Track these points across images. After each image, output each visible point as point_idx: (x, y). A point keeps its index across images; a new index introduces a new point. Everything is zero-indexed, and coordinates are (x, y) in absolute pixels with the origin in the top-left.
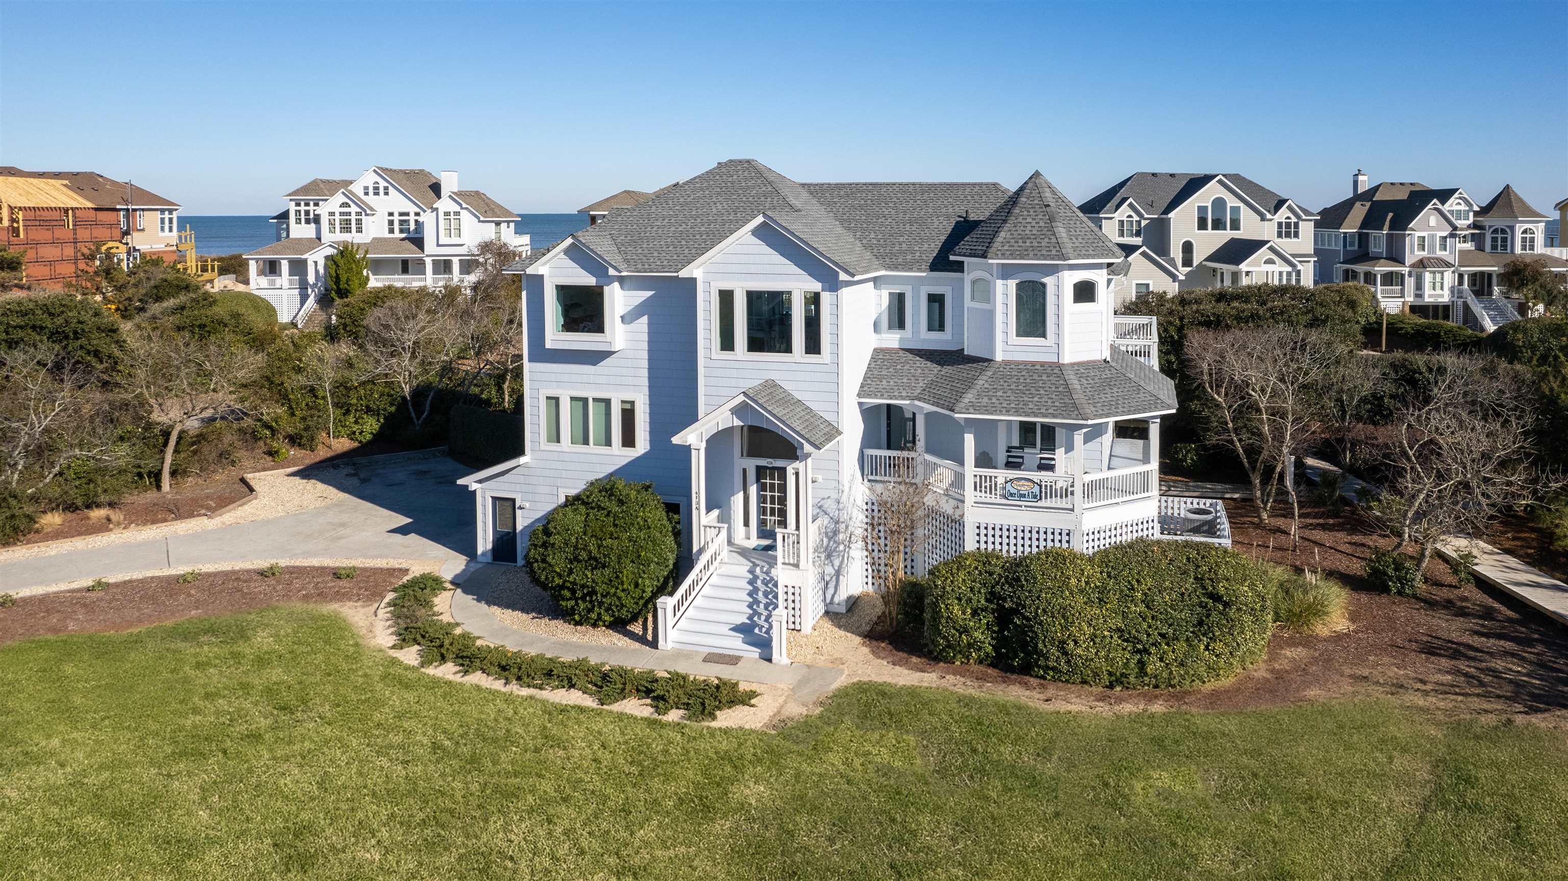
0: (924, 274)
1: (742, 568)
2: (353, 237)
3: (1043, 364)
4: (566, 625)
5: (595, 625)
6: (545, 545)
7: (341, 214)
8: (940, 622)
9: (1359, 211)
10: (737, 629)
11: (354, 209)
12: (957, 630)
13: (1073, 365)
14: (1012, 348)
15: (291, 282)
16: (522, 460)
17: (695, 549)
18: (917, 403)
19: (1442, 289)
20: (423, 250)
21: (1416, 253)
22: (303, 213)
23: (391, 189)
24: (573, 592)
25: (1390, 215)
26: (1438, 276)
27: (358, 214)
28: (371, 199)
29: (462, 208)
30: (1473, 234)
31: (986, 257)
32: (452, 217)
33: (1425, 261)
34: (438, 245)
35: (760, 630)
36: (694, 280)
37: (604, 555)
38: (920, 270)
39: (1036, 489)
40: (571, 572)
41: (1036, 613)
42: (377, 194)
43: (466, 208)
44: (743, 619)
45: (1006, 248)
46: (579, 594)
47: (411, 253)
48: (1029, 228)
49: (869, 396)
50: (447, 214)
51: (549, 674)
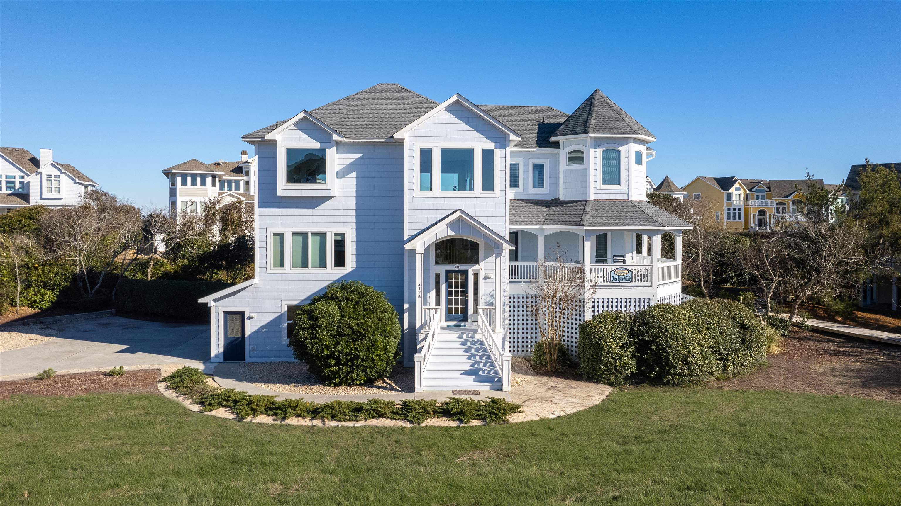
0: (535, 150)
1: (453, 336)
3: (619, 201)
4: (327, 388)
10: (467, 373)
12: (613, 358)
13: (635, 201)
14: (600, 192)
16: (252, 281)
17: (418, 326)
18: (544, 227)
20: (29, 202)
24: (338, 359)
29: (61, 173)
31: (588, 133)
34: (42, 199)
35: (483, 372)
36: (402, 140)
37: (364, 330)
38: (532, 147)
39: (630, 275)
41: (667, 341)
44: (467, 367)
45: (598, 127)
47: (18, 204)
48: (607, 117)
50: (49, 176)
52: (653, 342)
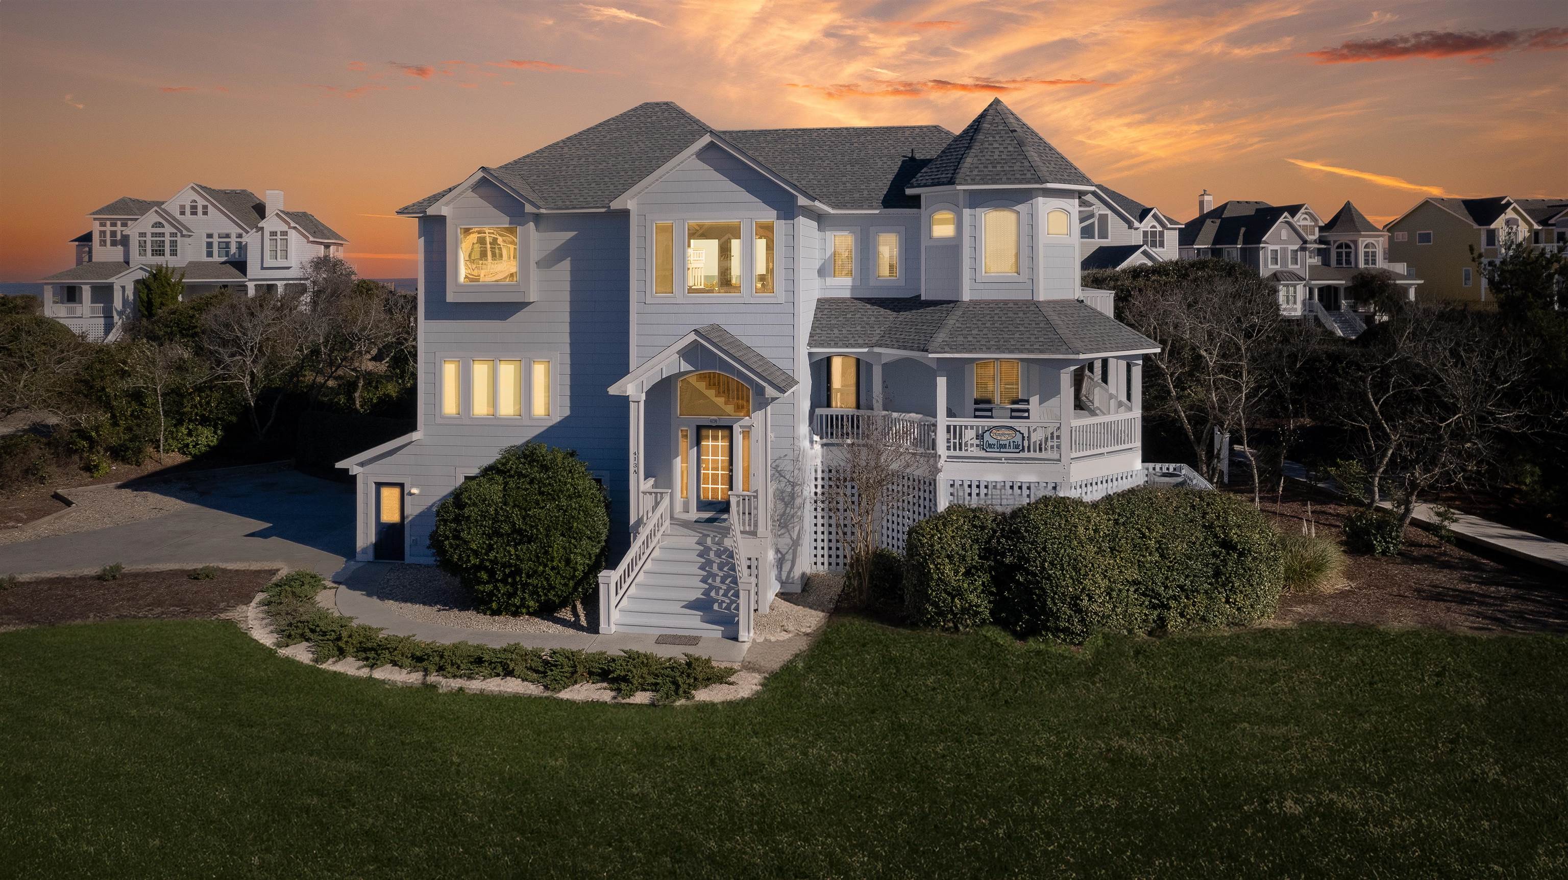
0: (877, 212)
1: (690, 540)
2: (168, 260)
3: (1016, 302)
4: (481, 616)
5: (516, 614)
6: (457, 520)
7: (154, 235)
8: (929, 586)
9: (1210, 229)
10: (693, 605)
11: (168, 229)
12: (949, 594)
13: (1049, 302)
14: (981, 286)
15: (93, 310)
16: (415, 436)
17: (632, 520)
18: (877, 350)
19: (1295, 303)
20: (245, 274)
21: (1270, 266)
22: (108, 234)
23: (211, 209)
24: (492, 573)
25: (1243, 230)
26: (1291, 289)
27: (173, 235)
28: (188, 219)
29: (290, 227)
30: (1319, 249)
31: (954, 183)
33: (1278, 275)
34: (263, 268)
35: (720, 605)
36: (625, 213)
37: (532, 526)
38: (871, 207)
39: (1018, 438)
40: (490, 548)
41: (1043, 568)
42: (194, 213)
43: (295, 228)
44: (697, 595)
45: (975, 173)
46: (499, 576)
47: (231, 277)
48: (997, 153)
49: (822, 345)
50: (273, 234)
51: (479, 661)
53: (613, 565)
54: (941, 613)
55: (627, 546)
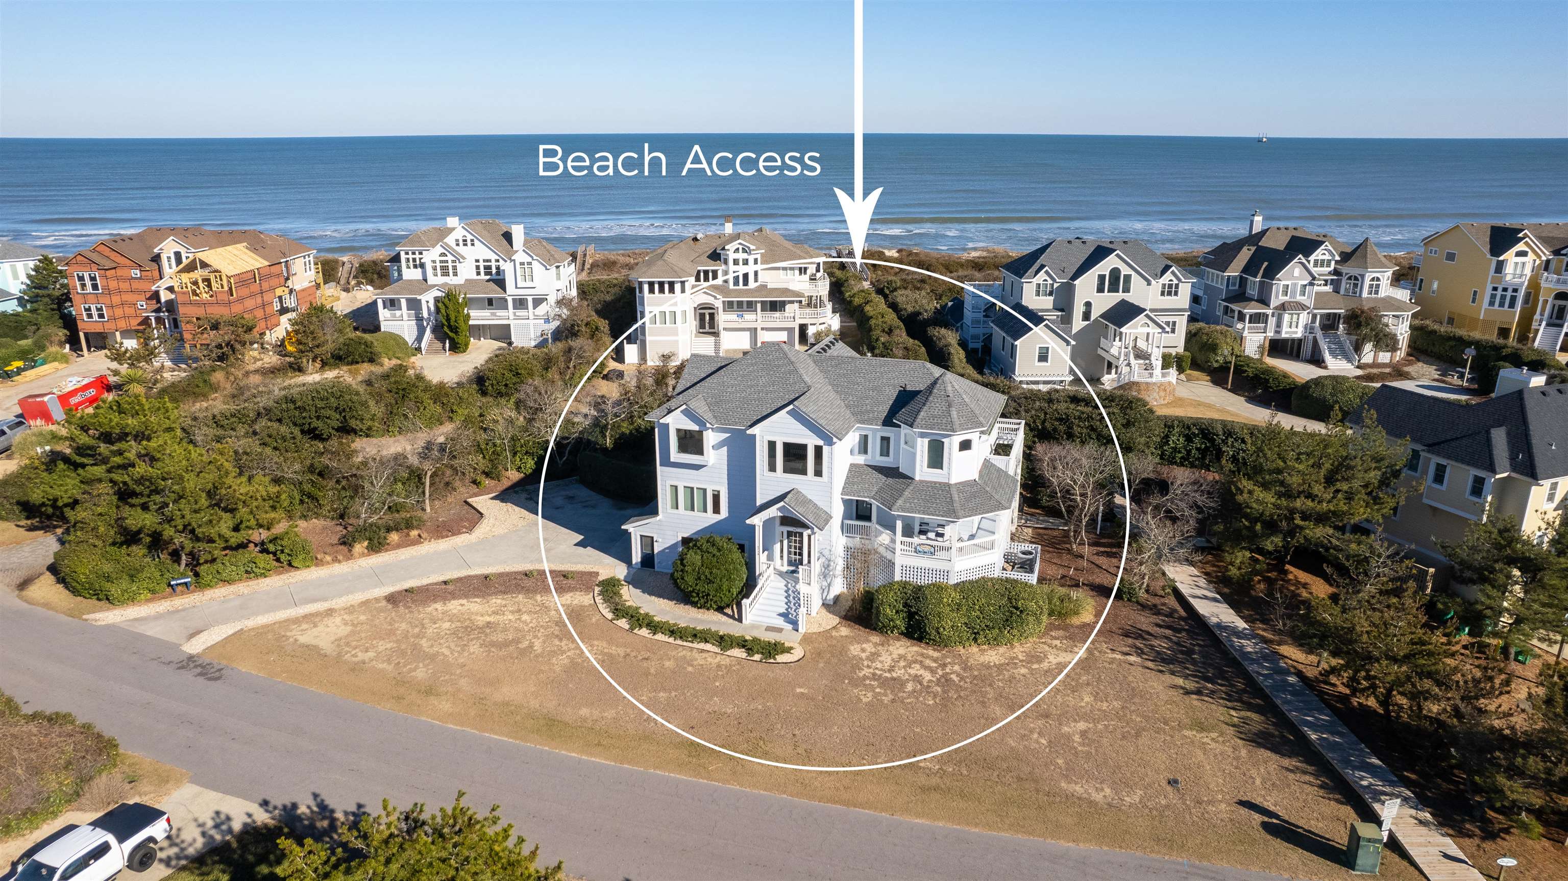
0: (879, 426)
1: (781, 583)
2: (451, 280)
3: (940, 483)
4: (693, 608)
5: (707, 609)
7: (441, 262)
8: (880, 613)
10: (780, 615)
11: (450, 258)
12: (888, 619)
13: (955, 484)
14: (925, 473)
15: (410, 316)
16: (658, 518)
17: (757, 573)
18: (872, 500)
20: (505, 291)
22: (411, 260)
23: (476, 242)
27: (453, 261)
28: (461, 249)
29: (533, 259)
32: (526, 266)
34: (516, 287)
35: (792, 615)
36: (755, 436)
38: (877, 423)
39: (932, 550)
41: (926, 614)
42: (465, 245)
43: (536, 260)
44: (783, 610)
46: (701, 594)
47: (494, 292)
49: (847, 495)
50: (522, 264)
52: (916, 613)
53: (748, 597)
54: (884, 626)
55: (755, 586)
